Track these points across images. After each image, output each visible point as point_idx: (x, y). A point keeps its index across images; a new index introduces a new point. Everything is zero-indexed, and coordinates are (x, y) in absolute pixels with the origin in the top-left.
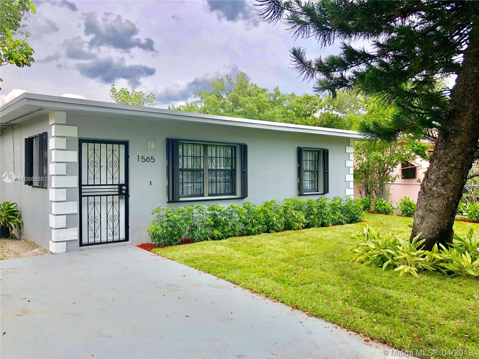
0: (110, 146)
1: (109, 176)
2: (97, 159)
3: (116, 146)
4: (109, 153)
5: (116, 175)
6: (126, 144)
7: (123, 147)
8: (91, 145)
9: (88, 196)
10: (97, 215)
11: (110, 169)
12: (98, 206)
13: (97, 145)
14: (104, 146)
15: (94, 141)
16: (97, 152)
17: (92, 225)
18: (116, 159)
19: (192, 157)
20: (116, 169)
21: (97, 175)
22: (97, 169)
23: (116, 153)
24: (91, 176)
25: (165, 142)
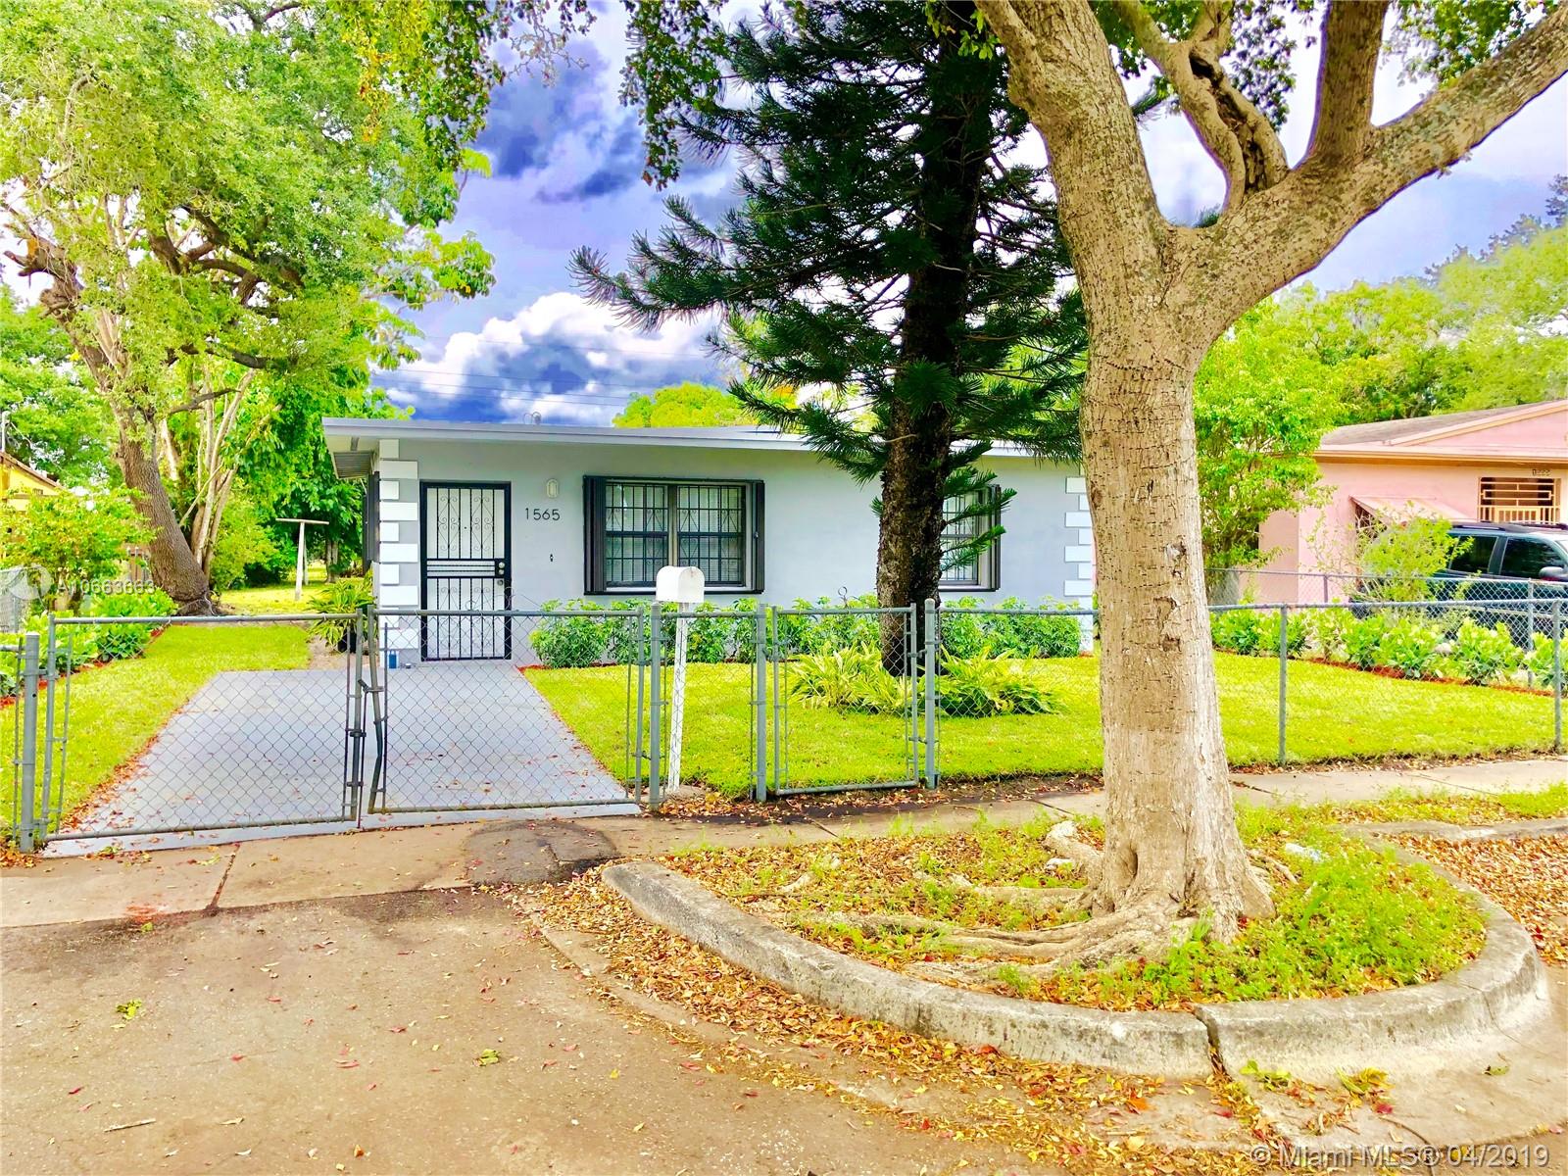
0: (476, 492)
1: (476, 544)
2: (454, 516)
3: (488, 493)
4: (476, 504)
5: (488, 544)
6: (506, 487)
7: (500, 494)
8: (443, 492)
9: (438, 578)
11: (477, 532)
12: (454, 595)
13: (454, 492)
14: (465, 492)
15: (449, 486)
16: (455, 504)
18: (488, 516)
19: (645, 508)
20: (487, 532)
21: (454, 543)
22: (454, 532)
23: (488, 505)
24: (443, 544)
25: (581, 483)
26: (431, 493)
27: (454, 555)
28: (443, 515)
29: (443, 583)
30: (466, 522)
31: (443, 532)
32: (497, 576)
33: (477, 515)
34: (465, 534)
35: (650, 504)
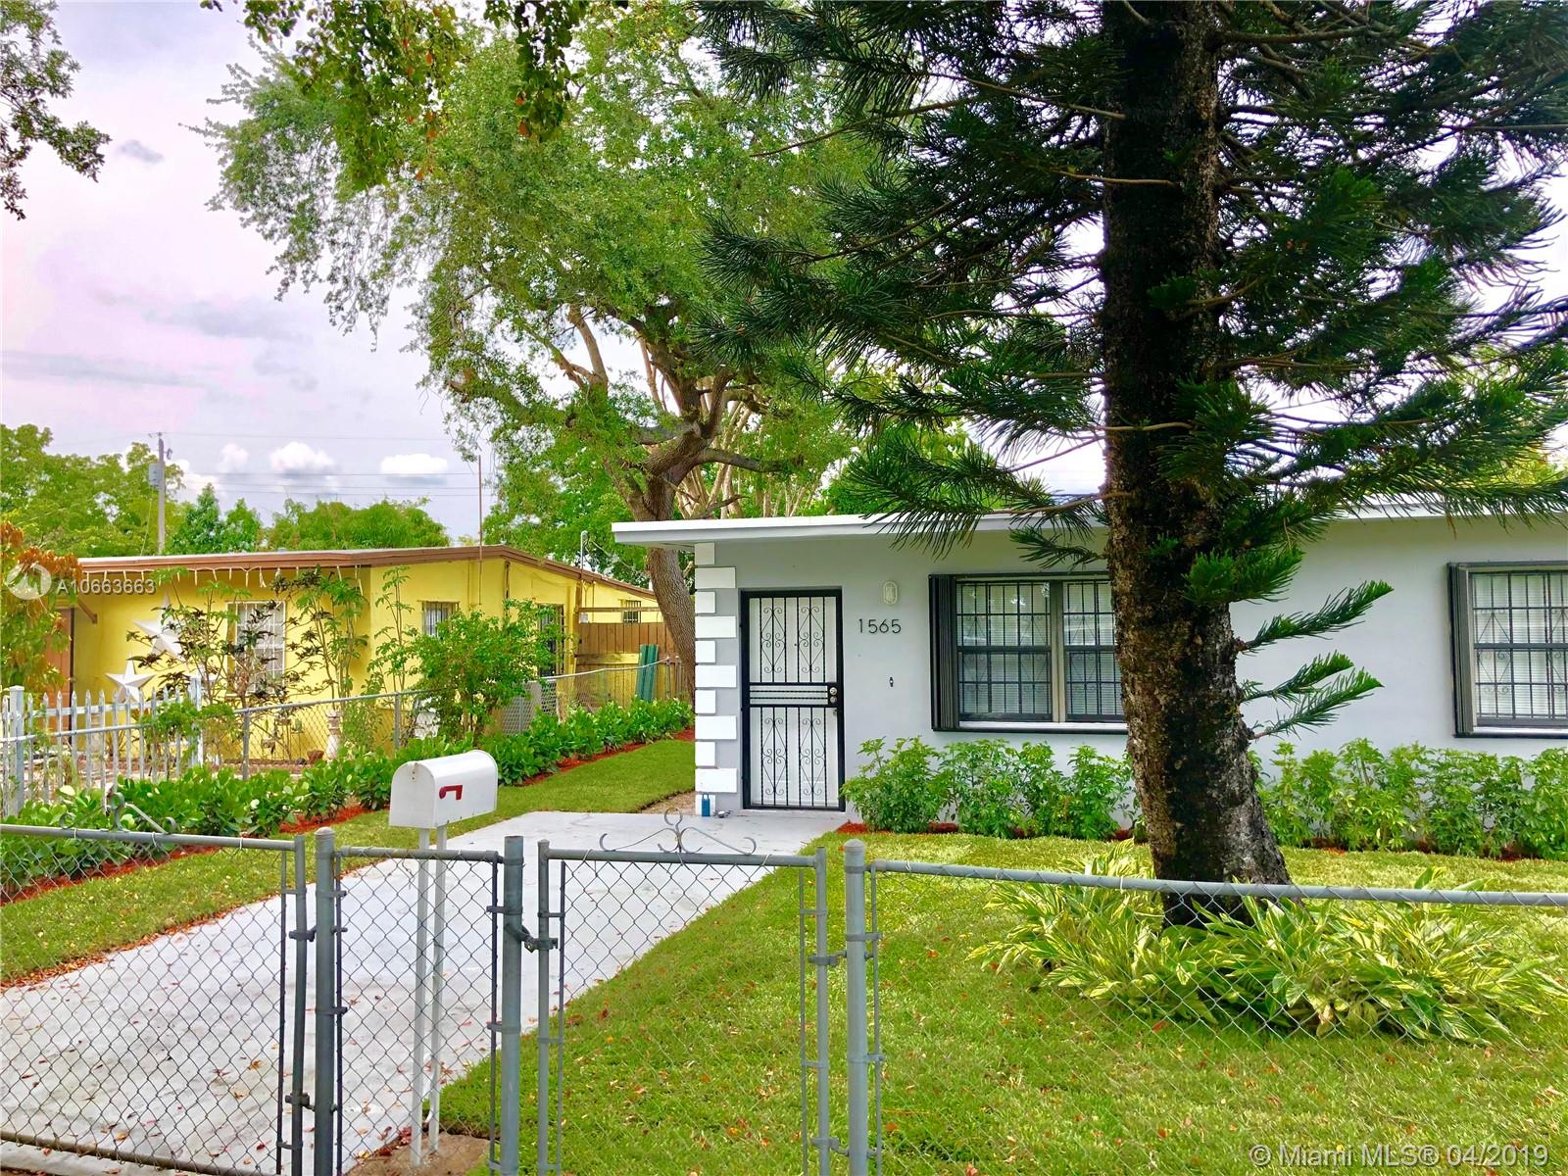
0: (804, 601)
1: (805, 665)
2: (779, 631)
3: (817, 601)
4: (804, 616)
5: (818, 664)
6: (837, 593)
7: (832, 601)
8: (767, 601)
9: (762, 706)
10: (780, 746)
11: (804, 650)
12: (781, 728)
13: (779, 602)
14: (792, 601)
15: (773, 594)
16: (780, 617)
17: (769, 767)
18: (817, 630)
19: (1020, 615)
20: (817, 650)
22: (779, 650)
23: (817, 615)
24: (766, 664)
25: (926, 585)
26: (754, 603)
27: (779, 678)
28: (767, 630)
29: (768, 711)
30: (792, 639)
31: (767, 650)
32: (830, 705)
33: (804, 630)
34: (792, 653)
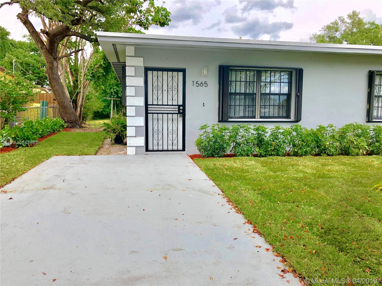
0: (170, 73)
1: (170, 98)
2: (160, 84)
3: (175, 73)
4: (170, 79)
5: (175, 98)
6: (183, 71)
7: (181, 74)
8: (155, 73)
9: (153, 113)
10: (160, 128)
11: (170, 92)
12: (160, 122)
13: (160, 73)
14: (165, 73)
15: (157, 70)
16: (160, 79)
17: (156, 136)
18: (175, 84)
19: (246, 82)
20: (175, 92)
21: (160, 97)
22: (160, 92)
23: (175, 79)
24: (155, 97)
25: (218, 69)
26: (150, 73)
27: (160, 103)
28: (155, 84)
29: (155, 116)
30: (165, 88)
31: (155, 92)
32: (179, 113)
33: (170, 84)
34: (165, 93)
35: (248, 80)
